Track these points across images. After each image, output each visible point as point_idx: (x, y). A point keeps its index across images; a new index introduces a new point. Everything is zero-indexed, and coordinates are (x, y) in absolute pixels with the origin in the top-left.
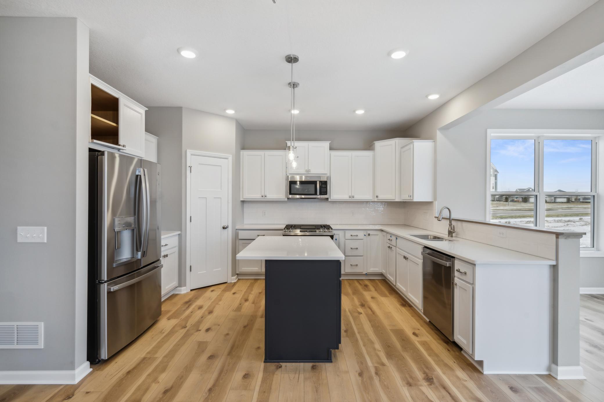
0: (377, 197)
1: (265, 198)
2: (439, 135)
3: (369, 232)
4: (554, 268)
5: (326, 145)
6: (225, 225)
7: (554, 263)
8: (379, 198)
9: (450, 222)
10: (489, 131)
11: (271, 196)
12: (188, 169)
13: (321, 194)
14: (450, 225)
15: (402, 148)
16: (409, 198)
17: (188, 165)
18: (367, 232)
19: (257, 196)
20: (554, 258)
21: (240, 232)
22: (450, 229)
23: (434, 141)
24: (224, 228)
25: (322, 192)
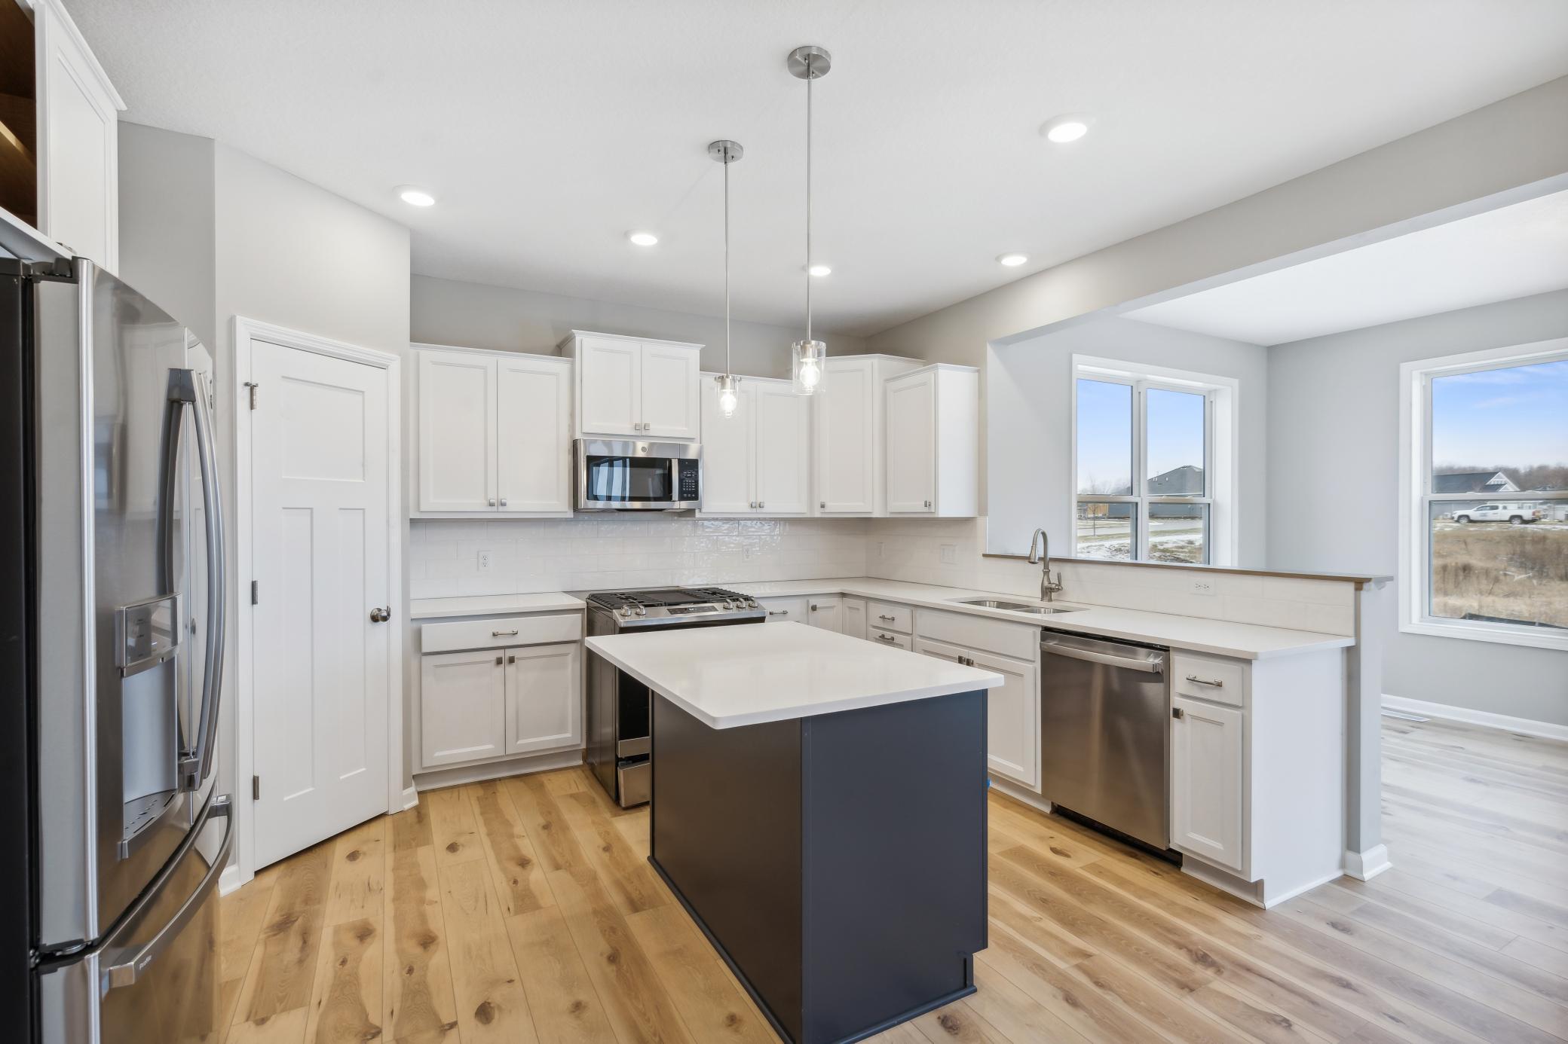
0: (823, 506)
1: (501, 509)
2: (991, 356)
3: (813, 601)
4: (1352, 655)
5: (692, 353)
6: (378, 603)
7: (1351, 642)
8: (827, 510)
9: (1046, 566)
10: (1076, 357)
11: (520, 504)
12: (243, 394)
13: (682, 498)
14: (1046, 573)
15: (887, 380)
16: (926, 510)
17: (242, 377)
18: (808, 601)
19: (473, 504)
20: (1351, 631)
21: (426, 628)
22: (1046, 584)
23: (978, 371)
24: (375, 619)
25: (685, 492)
